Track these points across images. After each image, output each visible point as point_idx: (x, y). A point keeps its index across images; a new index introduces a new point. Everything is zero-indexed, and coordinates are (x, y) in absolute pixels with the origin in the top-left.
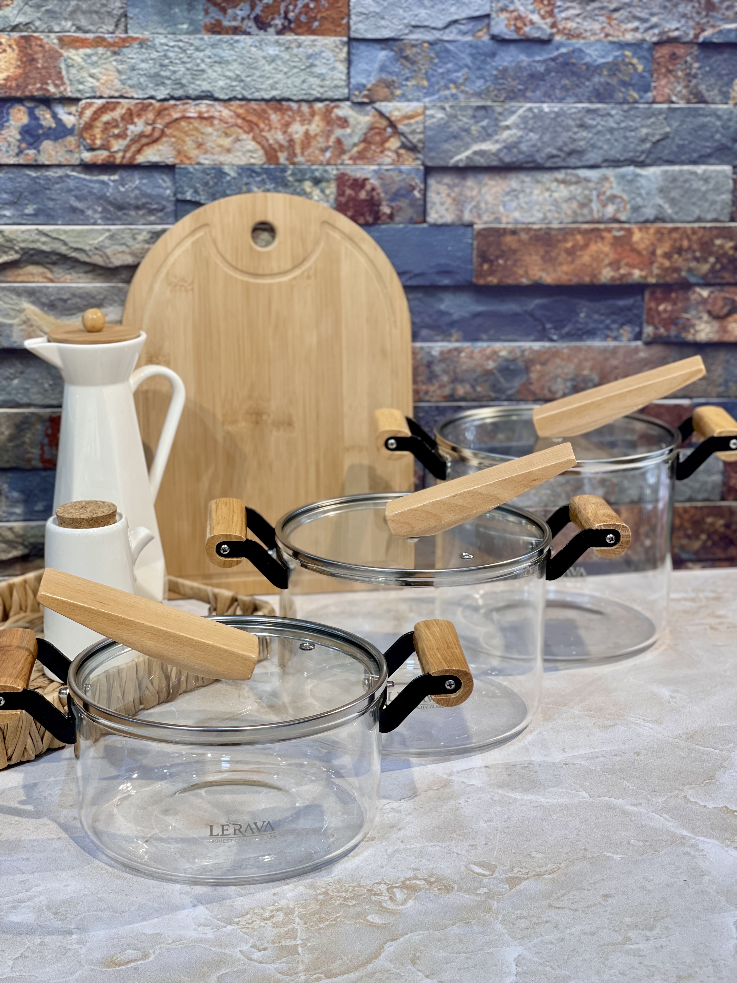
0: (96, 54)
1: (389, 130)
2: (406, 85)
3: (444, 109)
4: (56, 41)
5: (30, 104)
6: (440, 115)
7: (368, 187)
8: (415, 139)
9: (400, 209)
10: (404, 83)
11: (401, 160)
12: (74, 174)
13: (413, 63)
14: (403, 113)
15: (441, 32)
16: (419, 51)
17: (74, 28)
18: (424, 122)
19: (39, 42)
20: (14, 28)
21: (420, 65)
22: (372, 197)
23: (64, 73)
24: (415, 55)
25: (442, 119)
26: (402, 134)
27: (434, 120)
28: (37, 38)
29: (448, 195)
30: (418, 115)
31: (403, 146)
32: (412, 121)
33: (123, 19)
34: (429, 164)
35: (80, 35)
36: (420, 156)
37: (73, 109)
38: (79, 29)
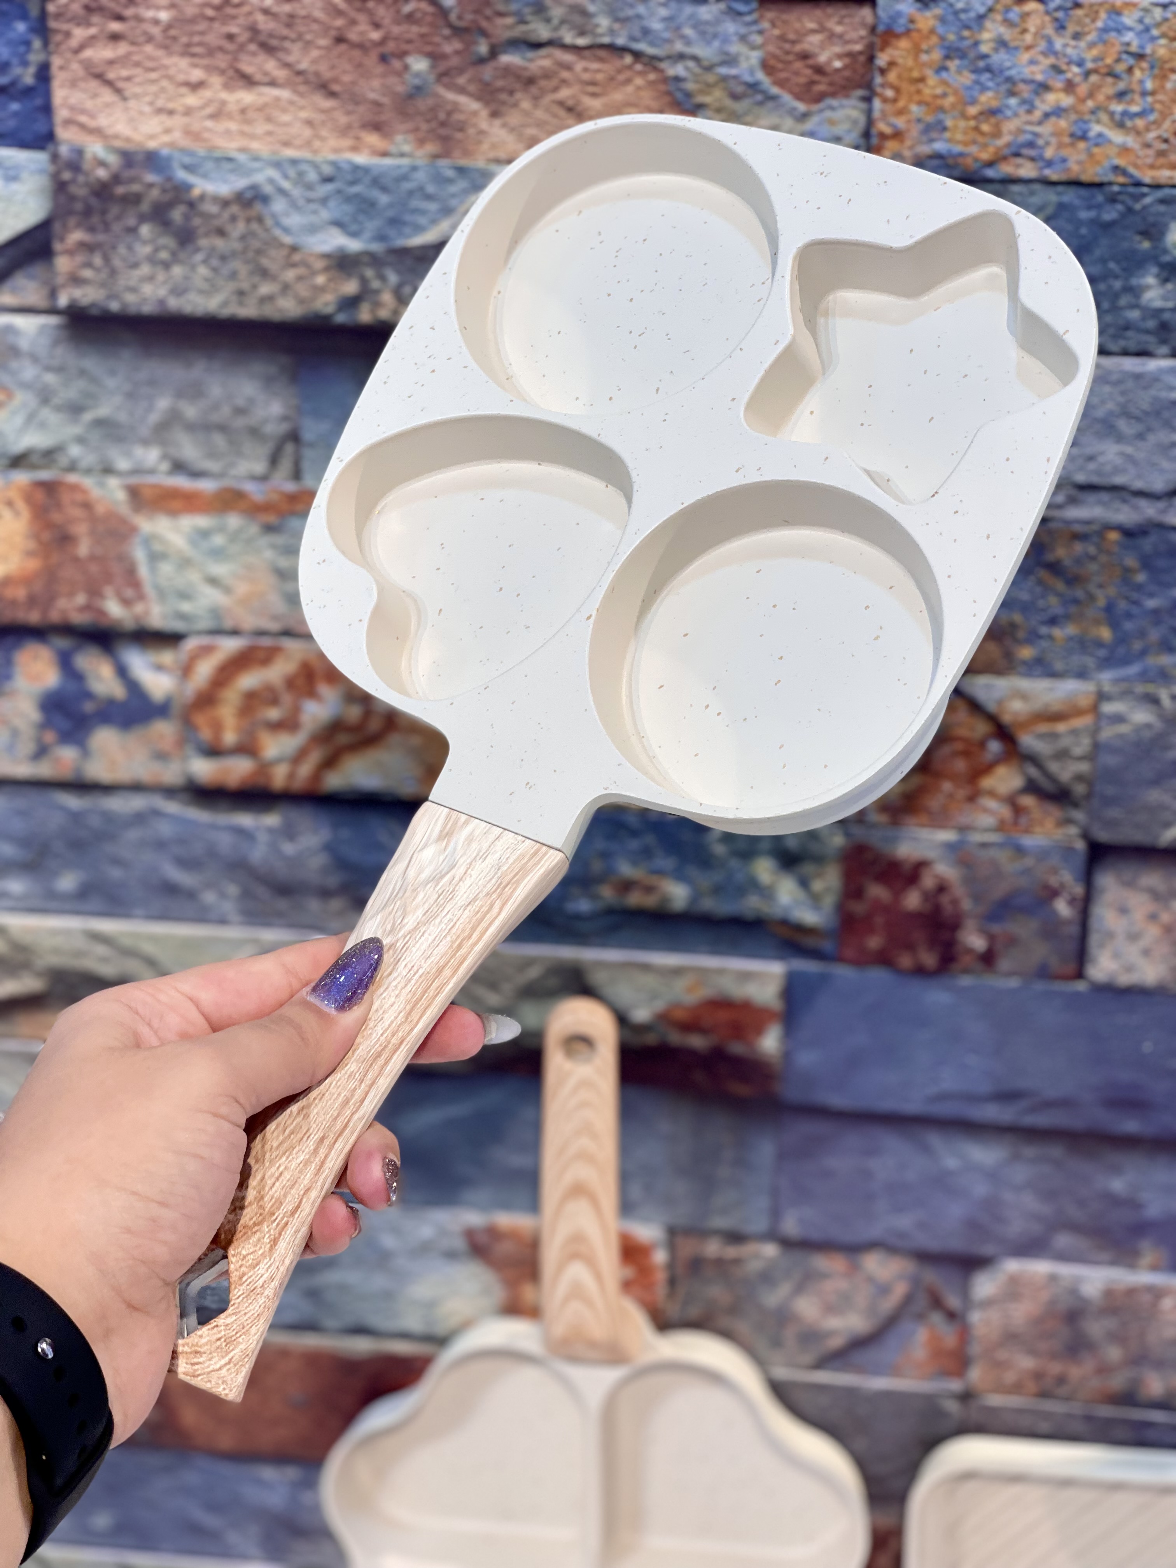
0: (221, 529)
1: (995, 747)
2: (1050, 637)
3: (1153, 700)
4: (121, 496)
5: (63, 643)
6: (1142, 716)
7: (928, 881)
8: (1065, 772)
9: (1012, 941)
10: (1044, 630)
11: (1023, 820)
12: (172, 807)
13: (1073, 580)
14: (1037, 705)
15: (1161, 505)
16: (1092, 550)
17: (165, 466)
18: (1095, 731)
19: (79, 497)
20: (18, 461)
21: (1092, 588)
22: (937, 910)
23: (143, 571)
24: (1078, 561)
25: (1148, 726)
26: (1031, 759)
27: (1123, 729)
28: (75, 488)
29: (1153, 917)
30: (1078, 712)
31: (1032, 787)
32: (1061, 727)
33: (289, 448)
34: (1103, 836)
35: (181, 482)
36: (1079, 815)
37: (167, 657)
38: (179, 467)
